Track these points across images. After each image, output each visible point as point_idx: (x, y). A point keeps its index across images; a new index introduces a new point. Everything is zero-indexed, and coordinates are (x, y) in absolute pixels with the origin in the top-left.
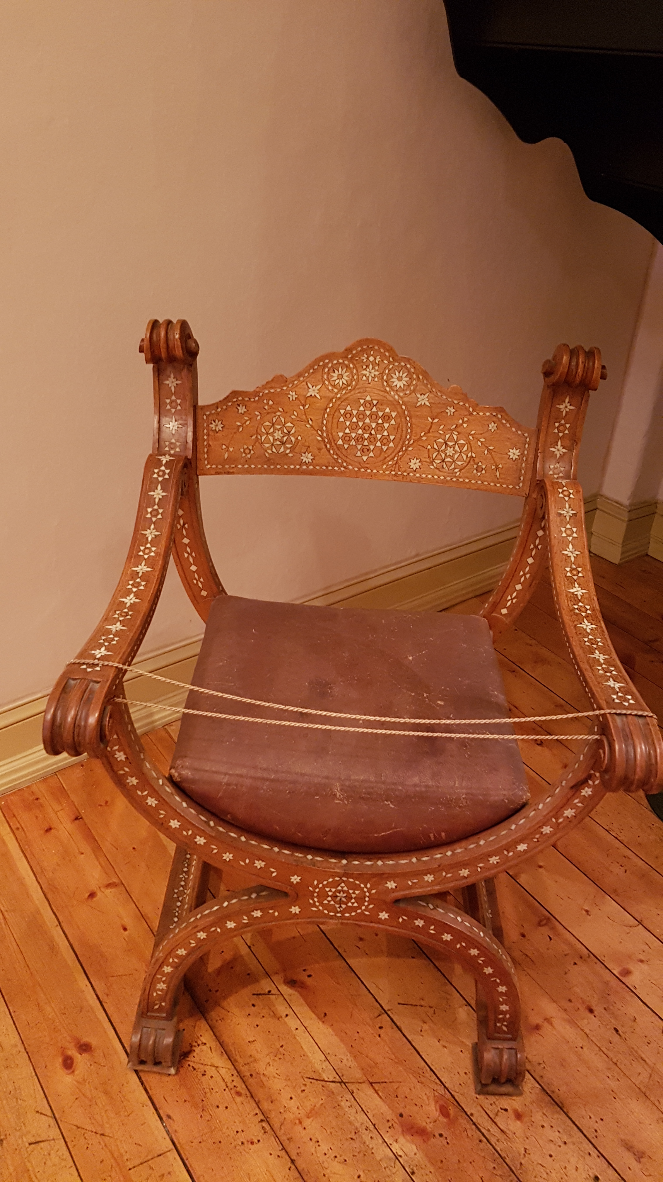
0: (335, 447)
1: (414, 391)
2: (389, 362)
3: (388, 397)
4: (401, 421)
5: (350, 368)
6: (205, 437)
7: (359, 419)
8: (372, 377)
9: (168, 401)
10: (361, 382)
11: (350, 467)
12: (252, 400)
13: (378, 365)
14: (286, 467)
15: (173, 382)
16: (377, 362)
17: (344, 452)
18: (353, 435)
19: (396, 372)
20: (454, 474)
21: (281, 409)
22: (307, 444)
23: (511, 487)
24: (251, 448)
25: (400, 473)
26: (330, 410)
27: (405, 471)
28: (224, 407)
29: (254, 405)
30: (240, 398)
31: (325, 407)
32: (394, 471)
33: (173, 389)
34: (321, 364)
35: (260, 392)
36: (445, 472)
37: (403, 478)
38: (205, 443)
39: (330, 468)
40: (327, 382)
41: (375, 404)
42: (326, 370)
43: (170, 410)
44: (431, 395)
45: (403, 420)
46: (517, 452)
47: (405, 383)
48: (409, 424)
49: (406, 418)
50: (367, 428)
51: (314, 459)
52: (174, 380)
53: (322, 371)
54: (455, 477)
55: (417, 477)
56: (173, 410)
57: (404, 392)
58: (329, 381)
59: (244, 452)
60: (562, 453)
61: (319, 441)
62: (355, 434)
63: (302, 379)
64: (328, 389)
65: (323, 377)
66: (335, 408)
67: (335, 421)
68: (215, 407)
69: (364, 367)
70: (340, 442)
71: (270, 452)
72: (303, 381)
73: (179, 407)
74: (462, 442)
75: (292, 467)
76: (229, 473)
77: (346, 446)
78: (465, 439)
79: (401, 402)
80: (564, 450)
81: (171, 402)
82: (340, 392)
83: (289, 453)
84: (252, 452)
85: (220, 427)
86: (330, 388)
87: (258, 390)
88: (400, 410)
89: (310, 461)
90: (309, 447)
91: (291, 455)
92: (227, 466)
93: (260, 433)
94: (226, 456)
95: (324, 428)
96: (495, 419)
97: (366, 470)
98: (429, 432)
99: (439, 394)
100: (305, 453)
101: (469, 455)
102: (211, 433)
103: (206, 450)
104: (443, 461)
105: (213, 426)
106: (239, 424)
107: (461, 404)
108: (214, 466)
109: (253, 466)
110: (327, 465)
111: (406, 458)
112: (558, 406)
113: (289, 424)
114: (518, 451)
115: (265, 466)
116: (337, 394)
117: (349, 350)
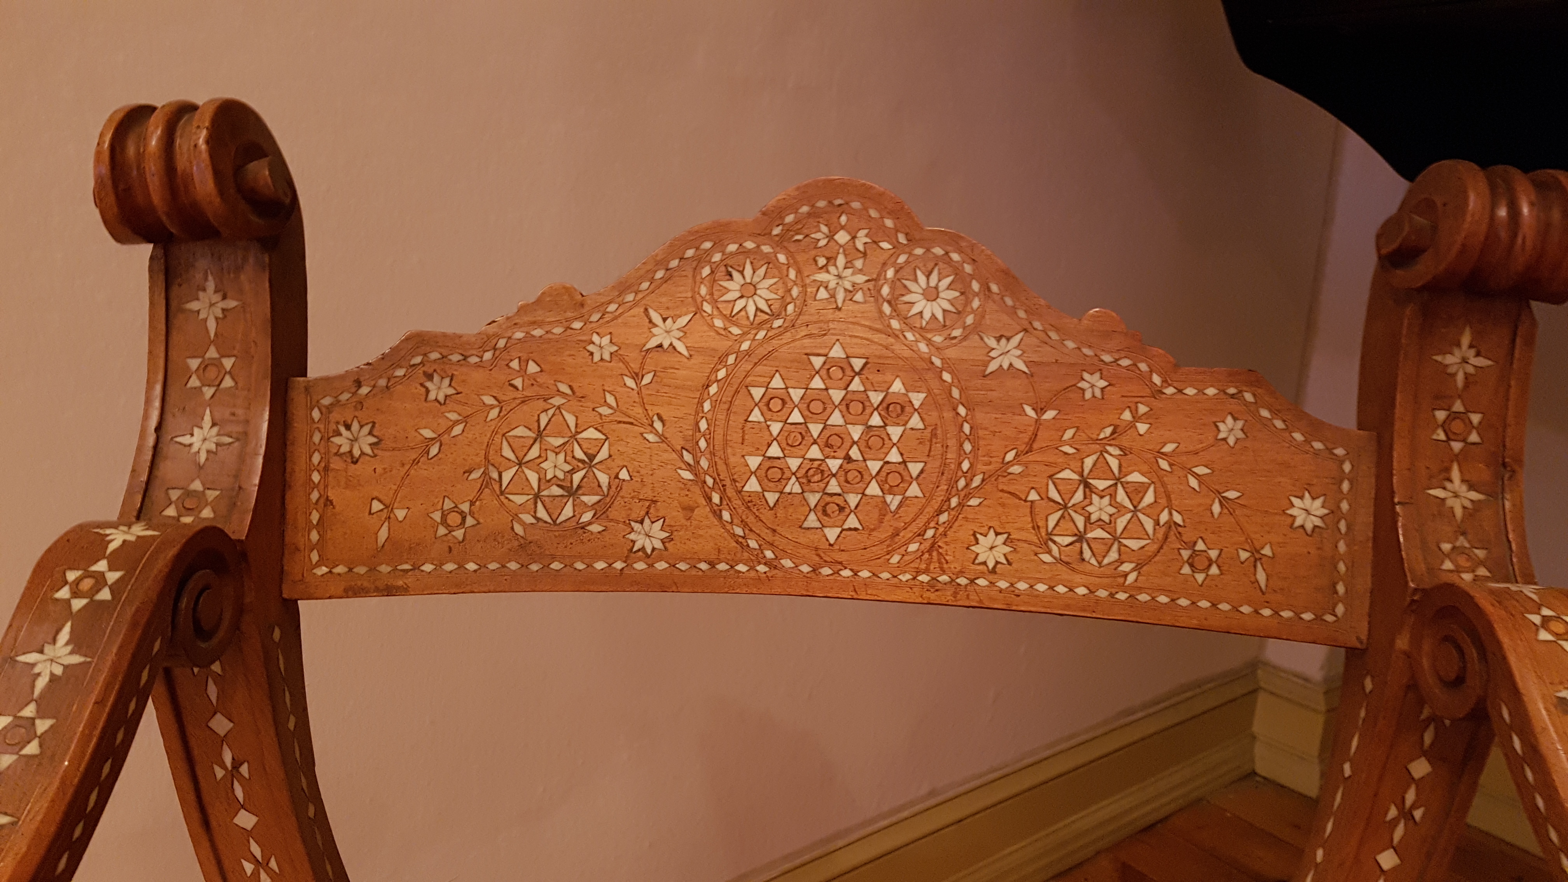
0: (737, 502)
1: (977, 329)
2: (896, 245)
3: (898, 347)
4: (941, 417)
5: (778, 265)
6: (316, 477)
7: (809, 415)
8: (846, 290)
9: (194, 363)
10: (813, 306)
11: (787, 563)
12: (474, 360)
13: (865, 254)
14: (580, 566)
15: (212, 305)
16: (861, 248)
17: (767, 515)
18: (794, 463)
19: (919, 273)
20: (1121, 580)
21: (564, 388)
22: (647, 493)
23: (1307, 616)
24: (465, 507)
25: (944, 578)
26: (720, 389)
27: (961, 573)
28: (382, 382)
29: (478, 376)
30: (434, 356)
31: (704, 381)
32: (926, 571)
33: (212, 325)
34: (690, 253)
35: (499, 336)
36: (1090, 574)
37: (955, 594)
38: (315, 496)
39: (722, 567)
40: (707, 307)
41: (857, 369)
42: (706, 271)
43: (198, 390)
44: (1031, 341)
45: (948, 415)
46: (1317, 506)
47: (948, 307)
48: (967, 428)
49: (955, 409)
50: (835, 441)
51: (670, 539)
52: (216, 298)
53: (694, 277)
54: (1123, 588)
55: (1001, 591)
56: (208, 392)
57: (946, 332)
58: (714, 302)
59: (444, 522)
60: (1468, 504)
61: (684, 482)
62: (798, 461)
63: (630, 297)
64: (712, 326)
65: (695, 292)
66: (736, 382)
67: (736, 421)
68: (349, 383)
69: (822, 261)
70: (753, 485)
71: (528, 519)
72: (635, 304)
73: (228, 382)
74: (1136, 477)
75: (600, 565)
76: (389, 591)
77: (772, 497)
78: (1145, 468)
79: (937, 362)
80: (1474, 495)
81: (204, 367)
82: (751, 336)
83: (590, 523)
84: (470, 521)
85: (365, 443)
86: (718, 323)
87: (492, 329)
88: (934, 384)
89: (658, 545)
90: (655, 502)
91: (595, 528)
92: (384, 569)
93: (496, 459)
94: (383, 534)
95: (703, 444)
96: (1233, 405)
97: (837, 572)
98: (1030, 450)
99: (1054, 335)
100: (642, 522)
101: (1164, 517)
102: (336, 464)
103: (315, 517)
104: (1080, 537)
105: (342, 442)
106: (428, 433)
107: (1125, 362)
108: (340, 569)
109: (471, 566)
110: (713, 557)
111: (963, 532)
112: (1439, 358)
113: (592, 433)
114: (1319, 502)
115: (513, 566)
116: (740, 340)
117: (774, 215)
